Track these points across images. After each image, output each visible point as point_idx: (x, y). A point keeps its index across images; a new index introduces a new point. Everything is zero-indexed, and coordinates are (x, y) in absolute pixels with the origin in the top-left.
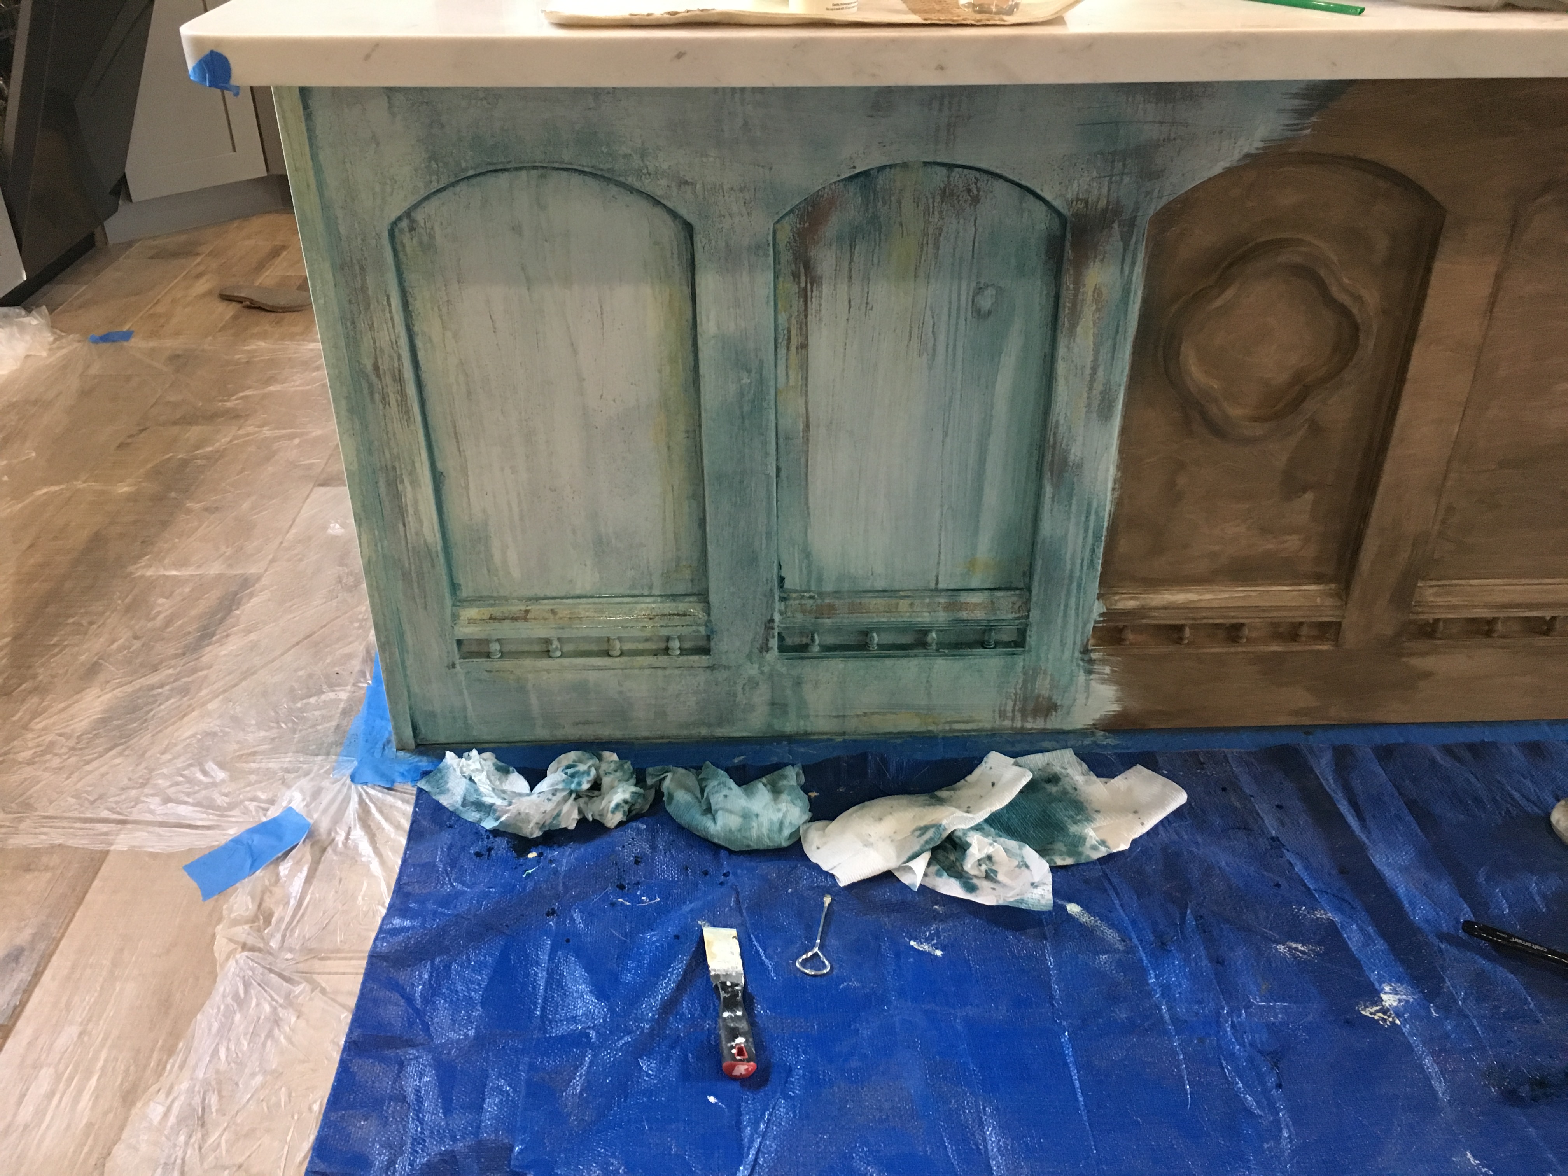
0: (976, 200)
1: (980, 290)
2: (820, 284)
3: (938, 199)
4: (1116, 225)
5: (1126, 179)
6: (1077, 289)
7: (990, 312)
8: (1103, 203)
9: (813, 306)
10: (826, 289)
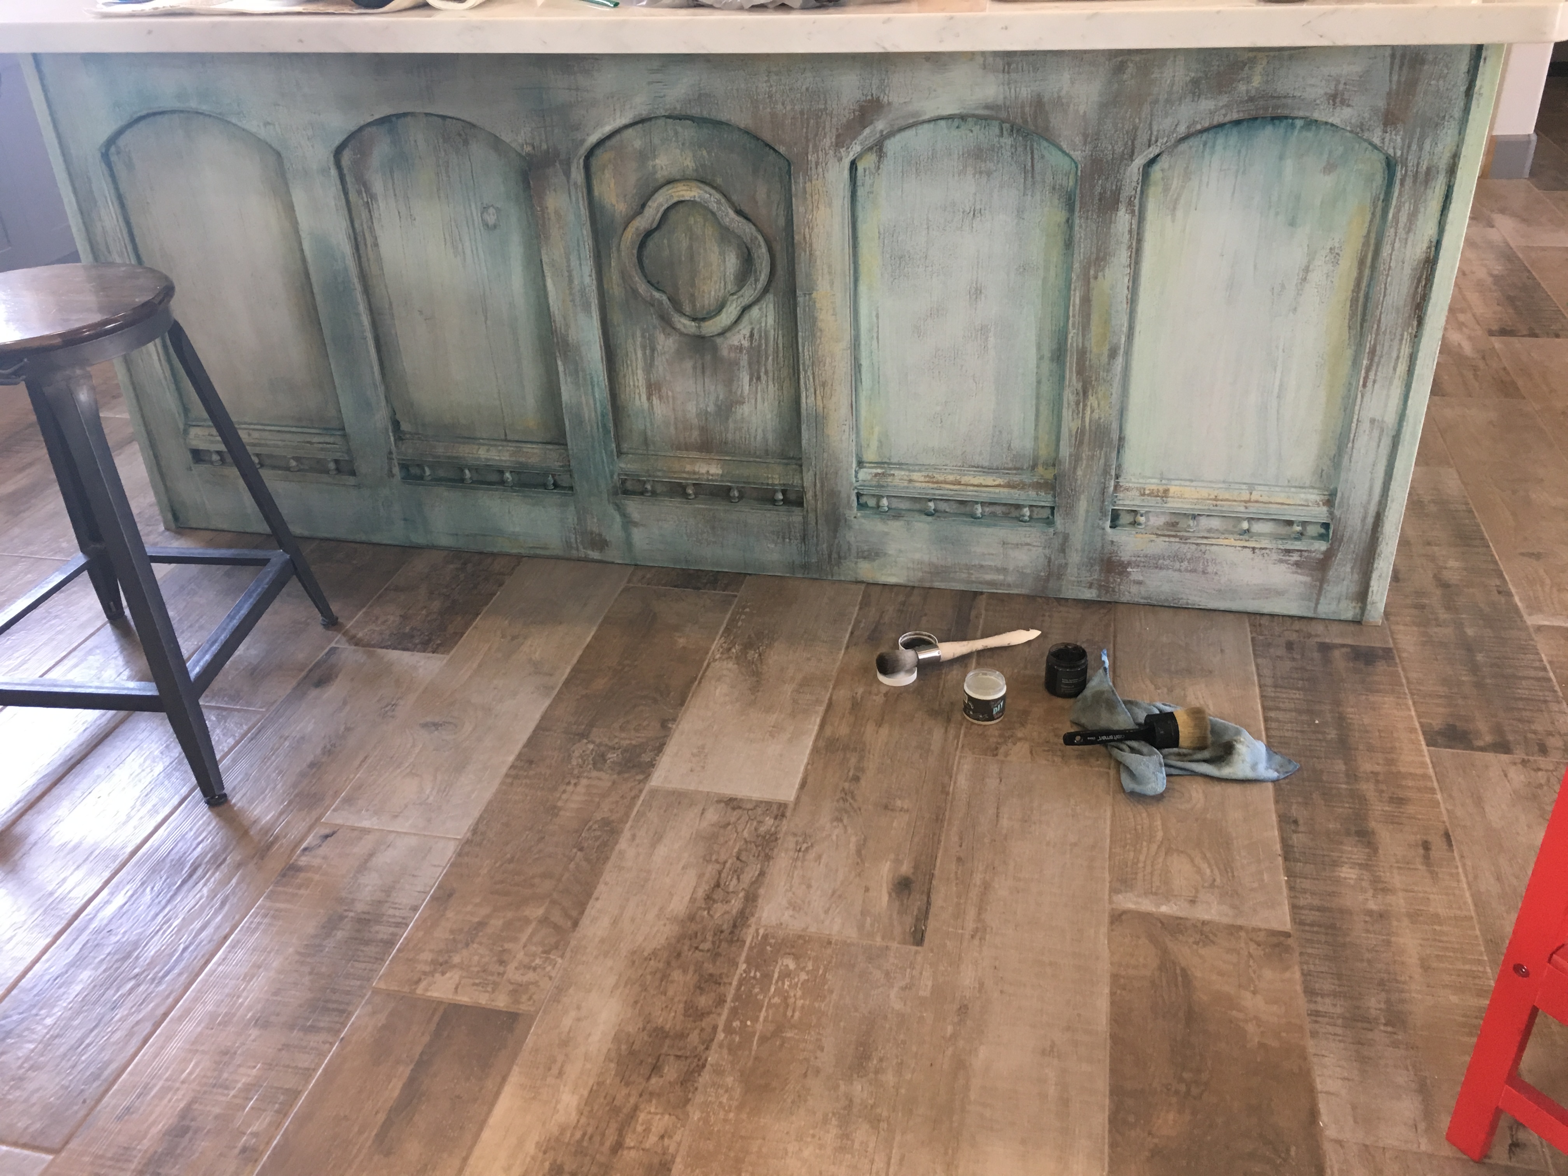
0: (466, 142)
1: (485, 209)
2: (377, 200)
3: (441, 141)
4: (557, 164)
5: (556, 131)
6: (542, 211)
7: (495, 227)
8: (544, 147)
9: (376, 215)
10: (382, 204)
